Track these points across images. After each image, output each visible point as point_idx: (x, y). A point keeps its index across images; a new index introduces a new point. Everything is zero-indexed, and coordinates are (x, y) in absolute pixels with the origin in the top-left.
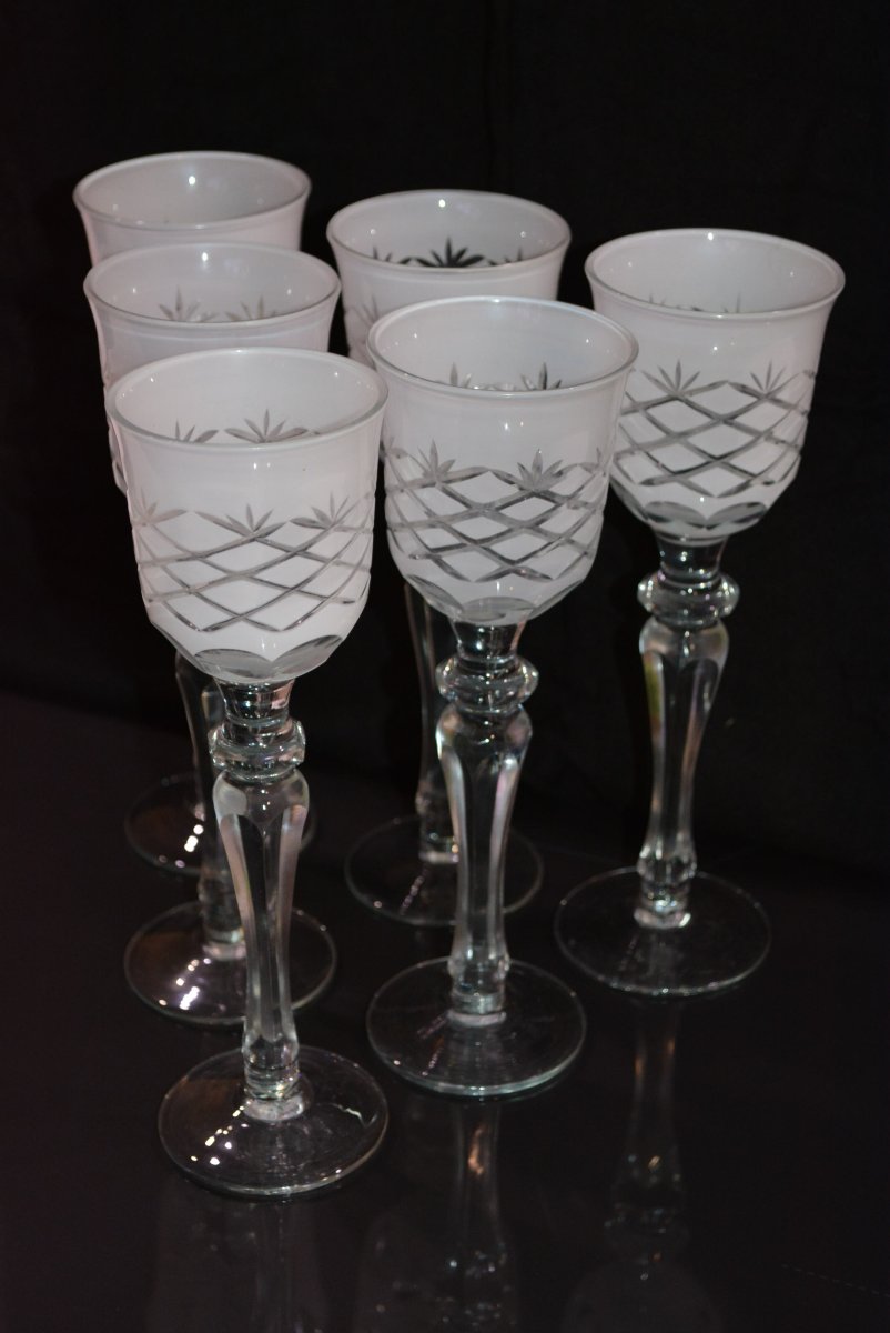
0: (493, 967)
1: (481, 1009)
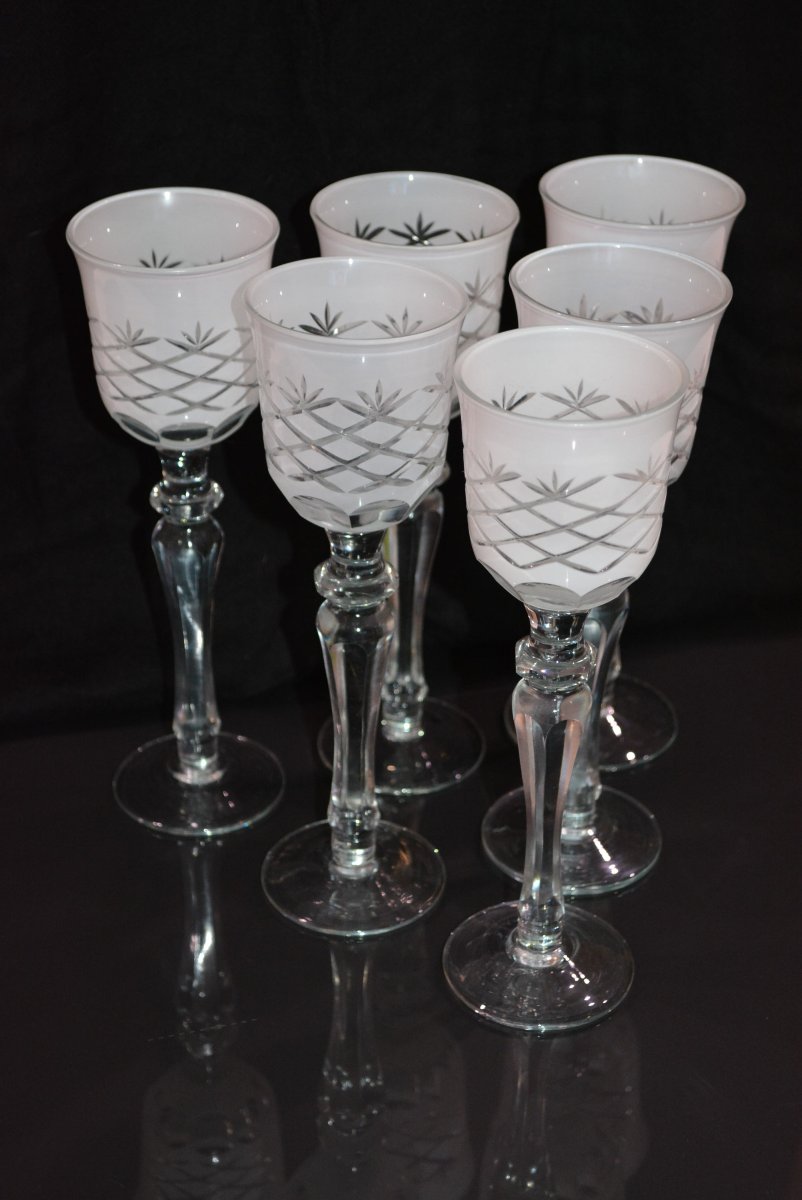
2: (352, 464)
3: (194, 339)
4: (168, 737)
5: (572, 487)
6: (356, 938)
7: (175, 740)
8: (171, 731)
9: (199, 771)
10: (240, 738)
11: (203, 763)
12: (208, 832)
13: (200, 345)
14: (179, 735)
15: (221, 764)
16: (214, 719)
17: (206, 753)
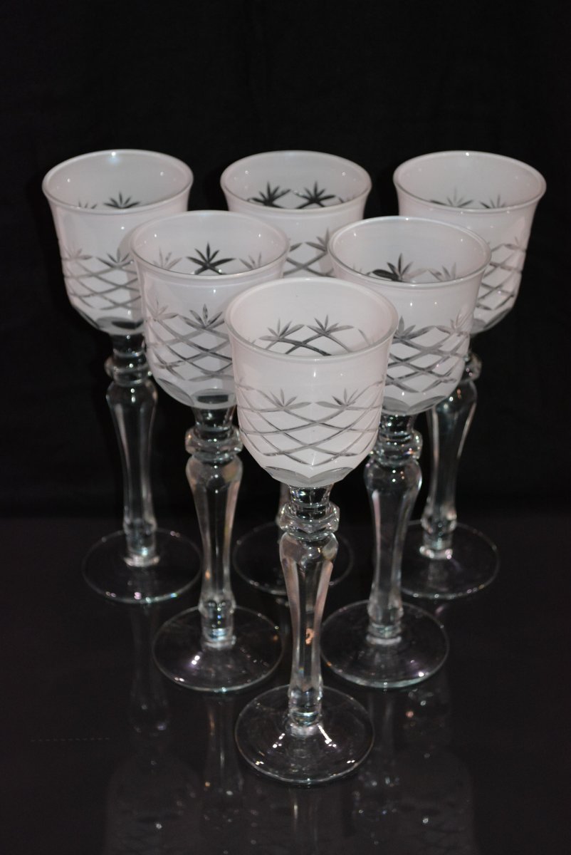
0: (395, 610)
1: (387, 635)
2: (190, 361)
3: (115, 258)
4: (119, 533)
5: (295, 402)
6: (221, 693)
7: (124, 536)
8: (121, 528)
9: (141, 558)
10: (172, 533)
11: (145, 552)
12: (148, 600)
13: (121, 263)
14: (127, 531)
15: (158, 552)
16: (152, 520)
17: (147, 545)
